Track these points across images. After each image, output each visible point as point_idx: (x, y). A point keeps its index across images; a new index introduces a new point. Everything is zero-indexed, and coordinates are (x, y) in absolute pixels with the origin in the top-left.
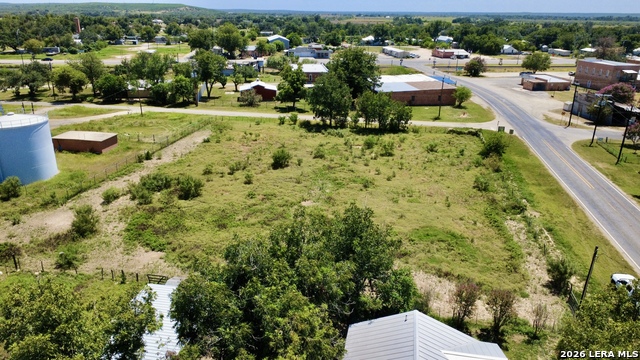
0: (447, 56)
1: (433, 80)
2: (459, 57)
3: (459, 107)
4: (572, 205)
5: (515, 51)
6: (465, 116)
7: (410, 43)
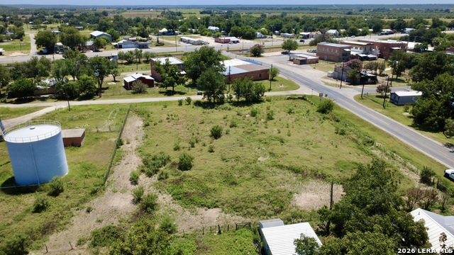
0: (227, 42)
1: (249, 63)
2: (234, 42)
3: (272, 80)
4: (389, 136)
5: (263, 36)
6: (282, 86)
7: (191, 32)
